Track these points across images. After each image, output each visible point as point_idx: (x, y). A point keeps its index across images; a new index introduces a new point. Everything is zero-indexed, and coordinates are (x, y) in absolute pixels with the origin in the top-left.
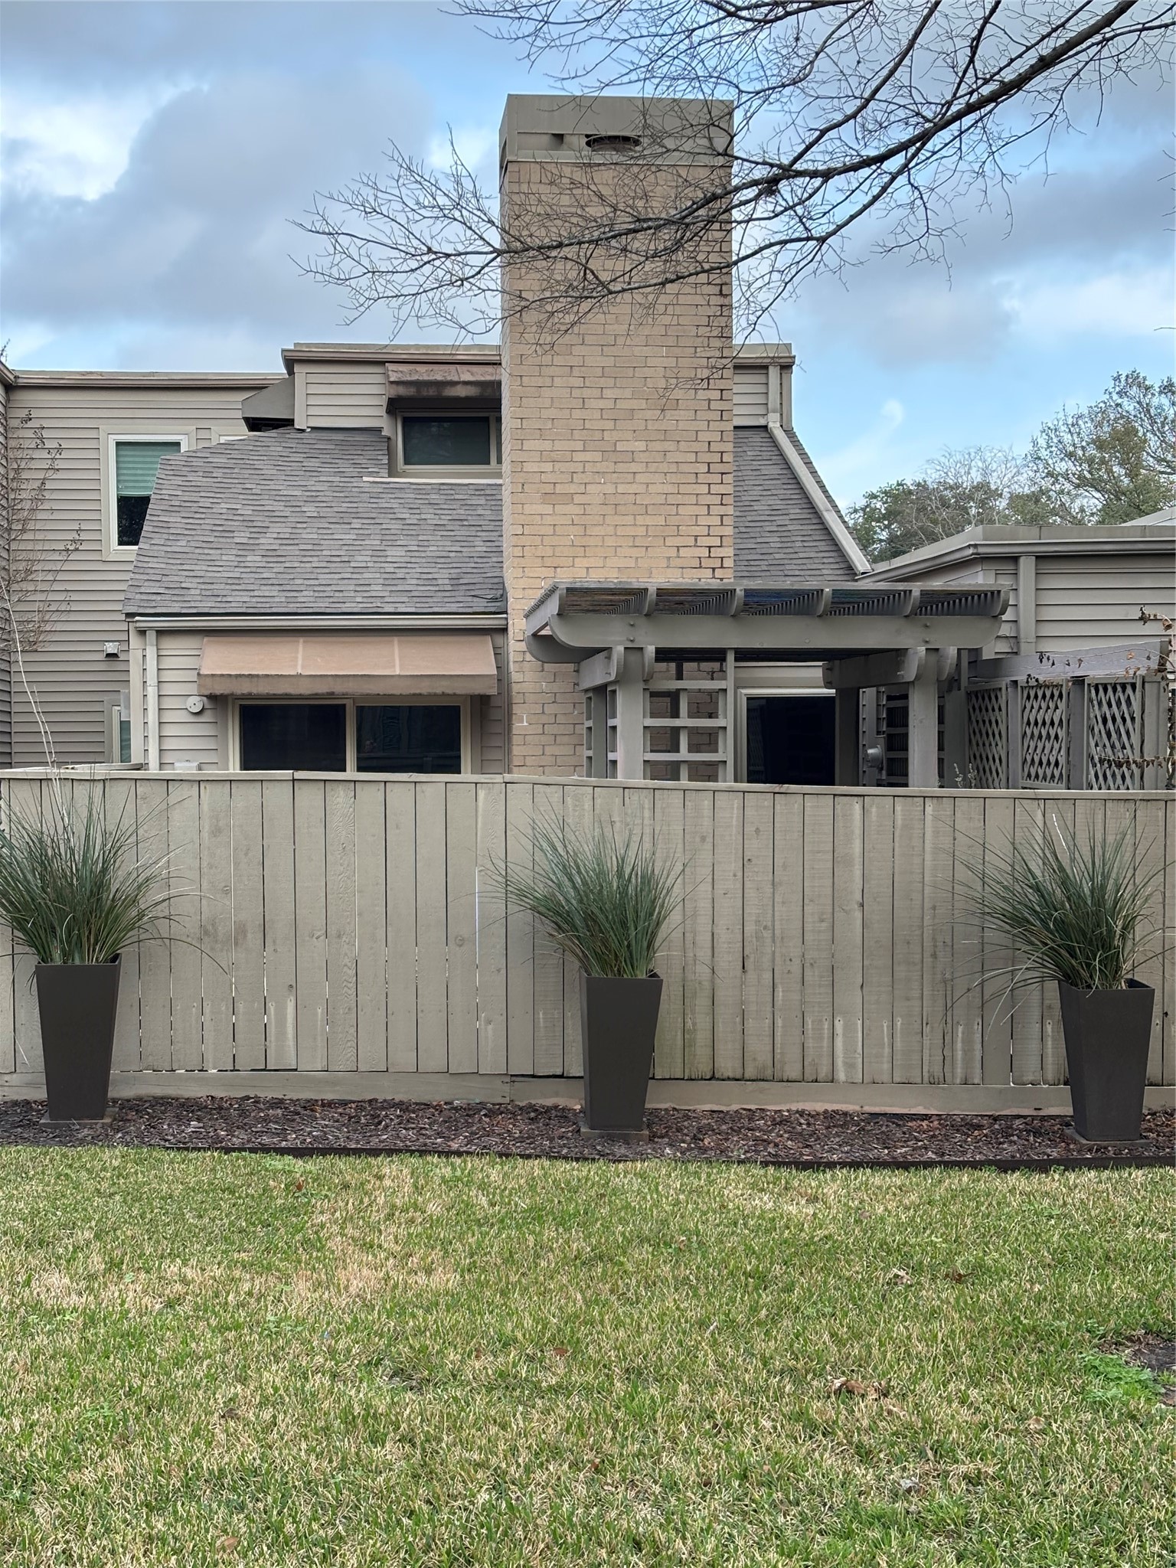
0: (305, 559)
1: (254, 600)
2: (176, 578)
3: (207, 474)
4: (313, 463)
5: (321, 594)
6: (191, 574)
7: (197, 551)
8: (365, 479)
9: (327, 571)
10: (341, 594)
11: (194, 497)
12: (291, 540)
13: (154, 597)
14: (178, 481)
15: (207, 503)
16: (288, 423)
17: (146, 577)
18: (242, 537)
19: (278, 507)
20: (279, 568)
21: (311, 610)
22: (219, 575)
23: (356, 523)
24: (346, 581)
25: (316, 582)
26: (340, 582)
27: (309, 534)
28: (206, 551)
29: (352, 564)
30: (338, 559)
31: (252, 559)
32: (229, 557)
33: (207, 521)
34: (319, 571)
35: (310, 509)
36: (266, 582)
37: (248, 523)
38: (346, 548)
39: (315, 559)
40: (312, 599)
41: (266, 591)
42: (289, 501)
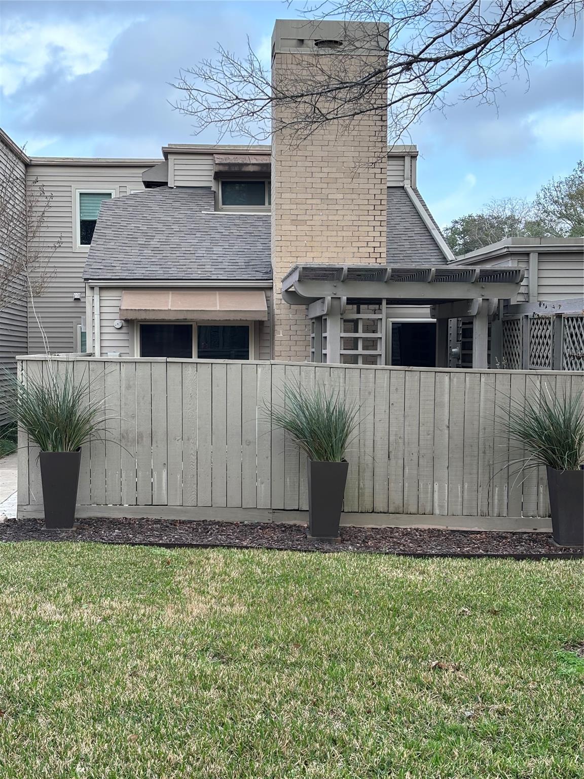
0: (173, 252)
1: (147, 272)
2: (109, 261)
3: (125, 210)
4: (178, 204)
5: (181, 270)
6: (117, 259)
7: (120, 248)
8: (203, 212)
9: (184, 258)
10: (190, 270)
11: (119, 221)
12: (166, 243)
13: (98, 271)
14: (110, 213)
15: (124, 224)
16: (166, 184)
17: (94, 260)
18: (141, 241)
19: (160, 226)
20: (159, 256)
21: (175, 278)
22: (130, 260)
23: (198, 235)
24: (192, 264)
25: (178, 264)
26: (190, 264)
27: (175, 240)
28: (124, 248)
29: (196, 255)
30: (189, 252)
31: (147, 252)
32: (135, 251)
33: (124, 233)
34: (180, 258)
35: (176, 227)
36: (153, 264)
37: (145, 234)
38: (193, 246)
39: (178, 252)
40: (176, 272)
41: (153, 268)
42: (164, 223)
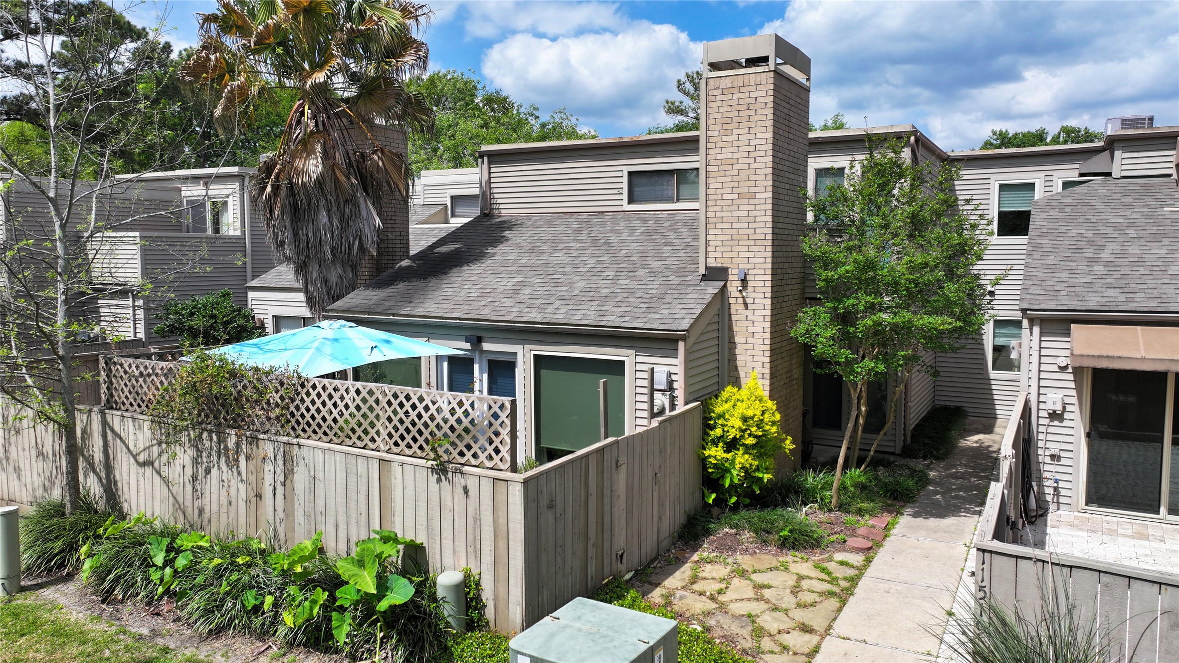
0: (1134, 269)
1: (1104, 299)
2: (1051, 283)
3: (1061, 211)
4: (1128, 200)
5: (1151, 296)
6: (1060, 280)
7: (1062, 263)
8: (1165, 209)
9: (1152, 277)
10: (1165, 296)
11: (1055, 226)
12: (1123, 254)
13: (1038, 297)
14: (1044, 215)
15: (1063, 229)
16: (1109, 174)
17: (1031, 282)
18: (1089, 252)
19: (1109, 230)
20: (1117, 275)
21: (1146, 309)
22: (1077, 280)
23: (1166, 241)
24: (1167, 286)
25: (1145, 286)
26: (1163, 286)
27: (1134, 250)
28: (1067, 263)
29: (1169, 272)
30: (1158, 269)
31: (1099, 268)
32: (1082, 267)
33: (1065, 242)
34: (1146, 277)
35: (1132, 232)
36: (1110, 286)
37: (1091, 243)
38: (1162, 260)
39: (1142, 268)
40: (1144, 300)
41: (1112, 293)
42: (1116, 227)
